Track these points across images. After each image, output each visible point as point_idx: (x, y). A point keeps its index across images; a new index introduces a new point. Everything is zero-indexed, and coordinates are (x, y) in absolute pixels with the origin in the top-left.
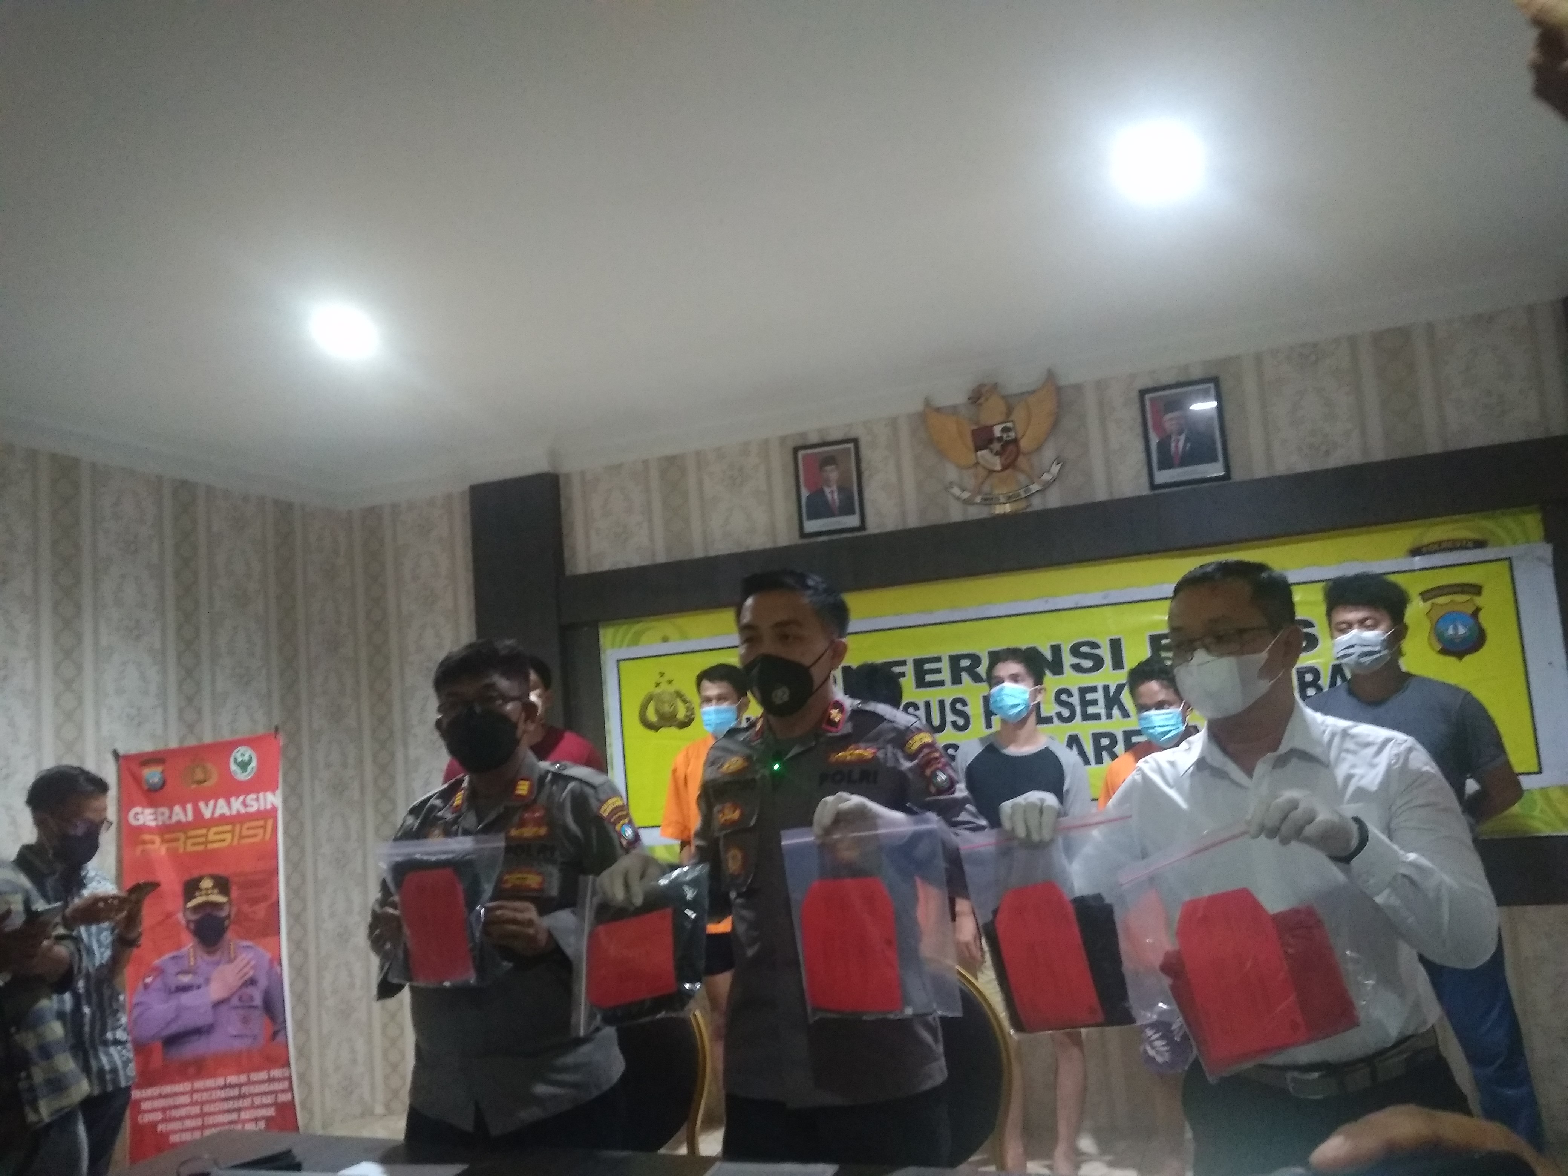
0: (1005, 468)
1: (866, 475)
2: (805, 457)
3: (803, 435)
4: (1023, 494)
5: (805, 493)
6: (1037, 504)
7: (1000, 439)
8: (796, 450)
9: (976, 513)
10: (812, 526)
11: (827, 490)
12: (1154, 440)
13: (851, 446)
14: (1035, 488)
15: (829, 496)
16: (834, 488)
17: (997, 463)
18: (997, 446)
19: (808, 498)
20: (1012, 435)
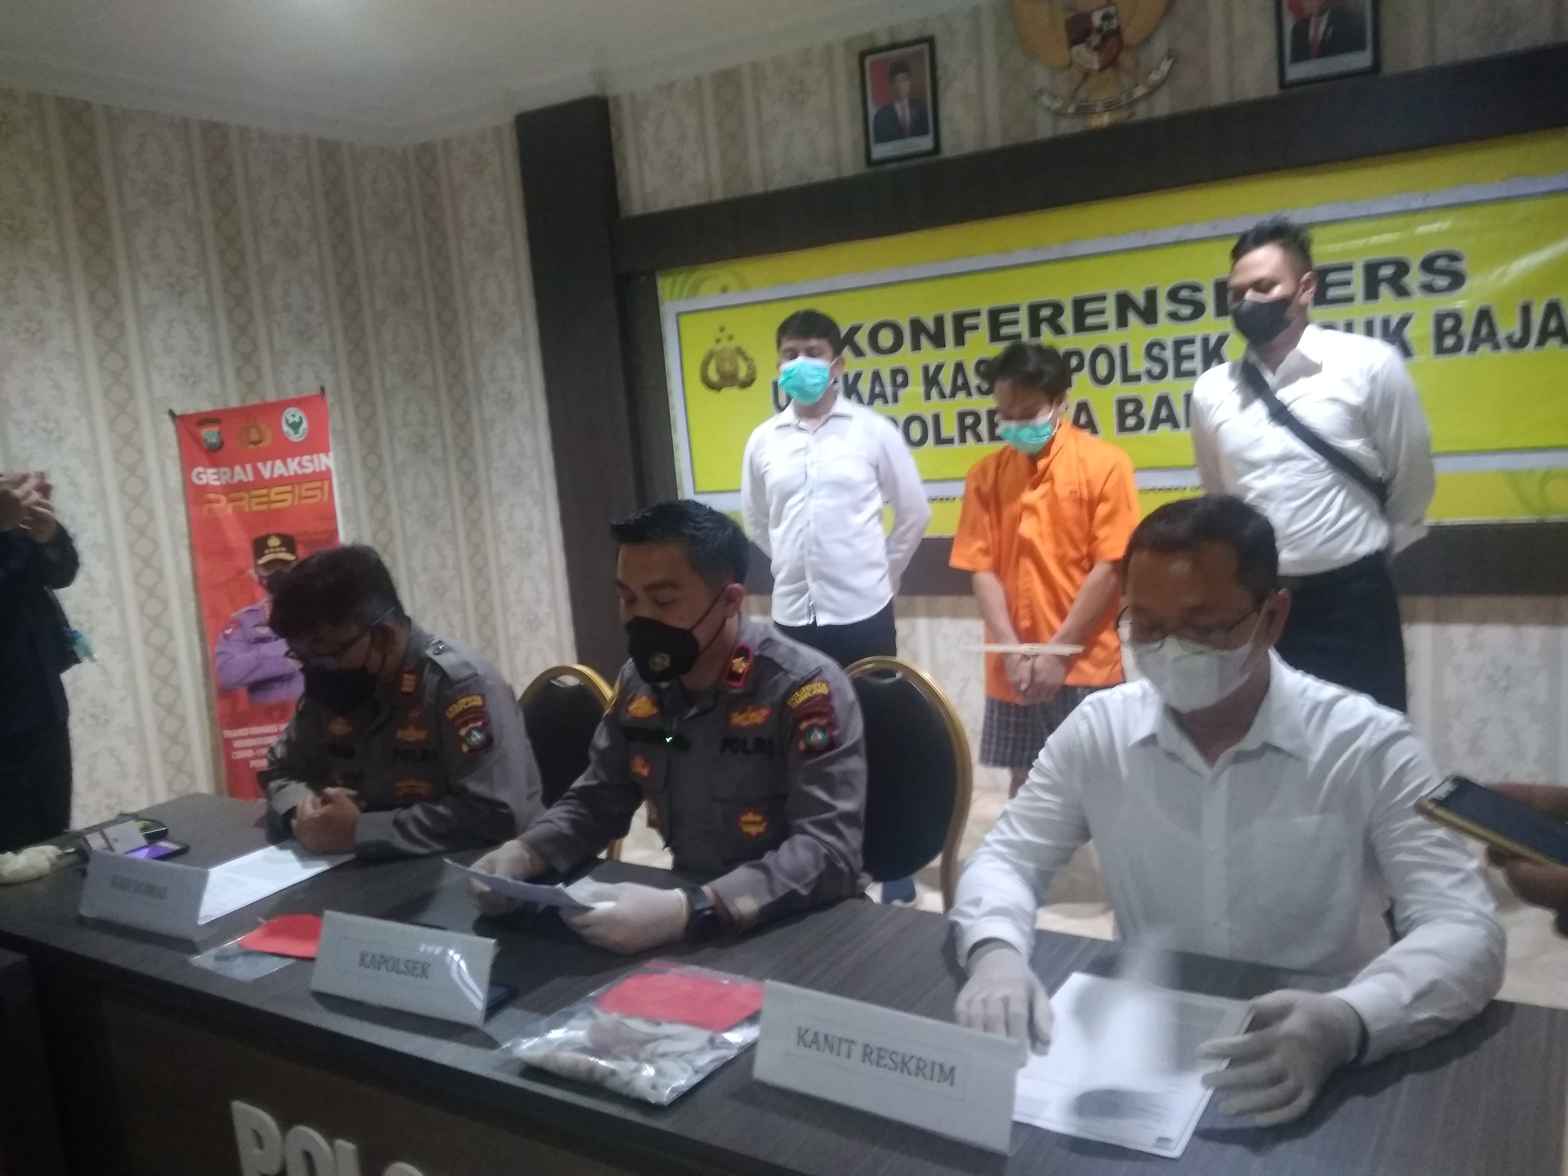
0: (1103, 69)
1: (941, 85)
2: (873, 65)
3: (871, 36)
4: (1124, 99)
5: (873, 111)
6: (1141, 113)
7: (1100, 30)
8: (863, 55)
9: (1067, 127)
10: (880, 151)
11: (898, 107)
12: (1289, 24)
13: (925, 47)
14: (1139, 91)
15: (900, 114)
16: (906, 102)
17: (1094, 62)
18: (1095, 39)
19: (877, 117)
20: (1115, 23)
